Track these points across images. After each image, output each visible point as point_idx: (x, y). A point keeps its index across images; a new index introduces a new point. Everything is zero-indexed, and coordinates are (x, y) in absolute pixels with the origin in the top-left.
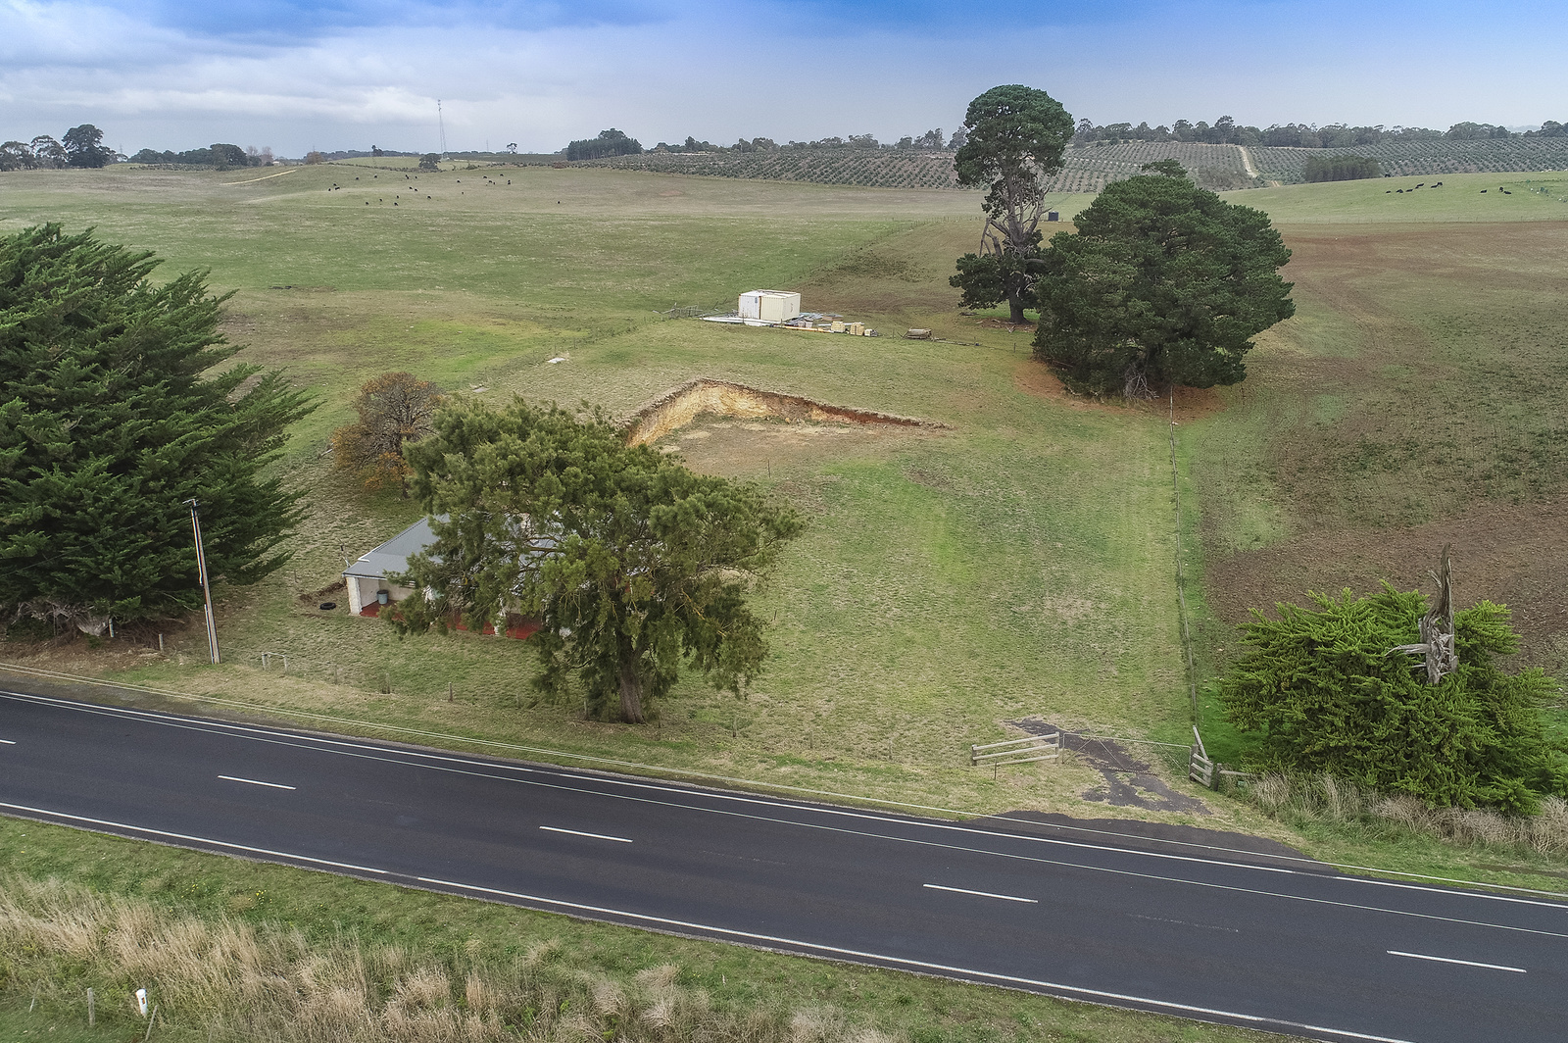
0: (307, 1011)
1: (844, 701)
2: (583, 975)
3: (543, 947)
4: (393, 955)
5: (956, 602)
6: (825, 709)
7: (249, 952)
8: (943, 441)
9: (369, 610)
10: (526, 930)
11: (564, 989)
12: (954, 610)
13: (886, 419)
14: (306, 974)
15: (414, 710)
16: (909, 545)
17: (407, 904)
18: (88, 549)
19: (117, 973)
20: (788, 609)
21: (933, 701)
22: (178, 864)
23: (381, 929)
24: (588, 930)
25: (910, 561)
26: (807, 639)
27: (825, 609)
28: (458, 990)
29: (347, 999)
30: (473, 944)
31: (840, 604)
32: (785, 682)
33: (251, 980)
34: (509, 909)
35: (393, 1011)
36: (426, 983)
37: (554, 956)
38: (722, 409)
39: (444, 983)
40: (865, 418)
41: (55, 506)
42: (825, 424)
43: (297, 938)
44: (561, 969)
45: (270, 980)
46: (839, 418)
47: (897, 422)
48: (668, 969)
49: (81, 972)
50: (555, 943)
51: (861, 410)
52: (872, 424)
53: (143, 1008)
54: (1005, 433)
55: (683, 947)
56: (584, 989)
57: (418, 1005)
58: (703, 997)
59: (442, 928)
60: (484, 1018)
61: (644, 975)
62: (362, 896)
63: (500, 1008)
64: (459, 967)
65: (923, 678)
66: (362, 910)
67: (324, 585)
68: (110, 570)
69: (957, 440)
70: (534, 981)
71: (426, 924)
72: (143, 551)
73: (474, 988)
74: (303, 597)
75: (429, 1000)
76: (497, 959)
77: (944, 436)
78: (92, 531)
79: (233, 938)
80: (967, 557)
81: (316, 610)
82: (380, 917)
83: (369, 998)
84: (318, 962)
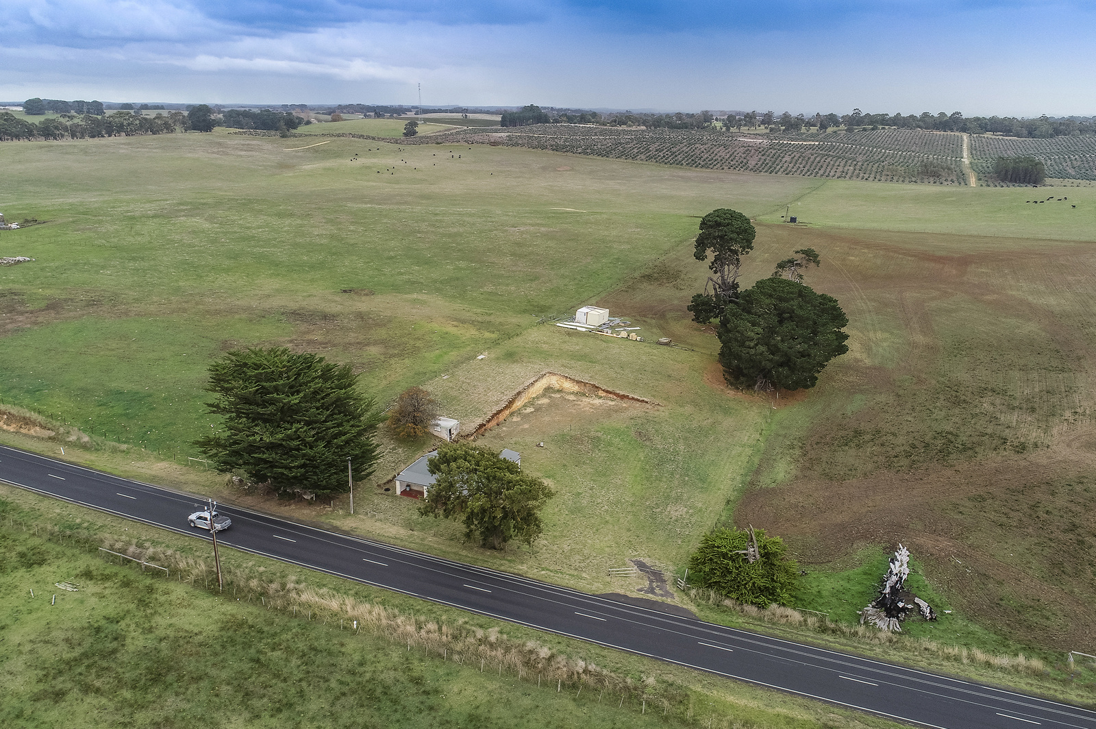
0: (400, 631)
1: (574, 546)
2: (473, 628)
3: (463, 620)
4: (422, 618)
5: (632, 505)
6: (567, 548)
7: (383, 614)
8: (657, 413)
9: (404, 493)
10: (459, 615)
11: (468, 631)
12: (629, 509)
13: (633, 398)
14: (399, 621)
15: (423, 539)
16: (622, 474)
17: (425, 605)
18: (315, 474)
19: (346, 617)
20: (564, 503)
21: (606, 549)
22: (358, 587)
23: (418, 611)
24: (476, 617)
25: (619, 482)
26: (567, 518)
27: (578, 504)
28: (440, 629)
29: (411, 629)
30: (444, 617)
31: (585, 502)
32: (555, 537)
33: (384, 622)
34: (454, 609)
35: (423, 632)
36: (432, 626)
37: (466, 623)
38: (557, 386)
39: (437, 627)
40: (623, 397)
41: (306, 459)
42: (605, 398)
43: (396, 611)
44: (468, 626)
45: (389, 622)
46: (611, 396)
47: (638, 400)
48: (497, 629)
49: (336, 615)
50: (466, 619)
51: (622, 393)
52: (626, 400)
53: (355, 626)
54: (688, 409)
55: (502, 624)
56: (474, 632)
57: (428, 632)
58: (505, 636)
59: (435, 613)
60: (447, 636)
61: (490, 630)
62: (411, 601)
63: (451, 635)
64: (440, 623)
65: (606, 539)
66: (412, 605)
67: (385, 481)
68: (322, 481)
69: (663, 413)
70: (460, 629)
71: (430, 611)
72: (332, 475)
73: (444, 629)
74: (378, 486)
75: (432, 631)
76: (450, 622)
77: (658, 410)
78: (317, 467)
79: (378, 610)
80: (645, 482)
81: (383, 491)
82: (417, 608)
83: (416, 630)
84: (402, 618)
